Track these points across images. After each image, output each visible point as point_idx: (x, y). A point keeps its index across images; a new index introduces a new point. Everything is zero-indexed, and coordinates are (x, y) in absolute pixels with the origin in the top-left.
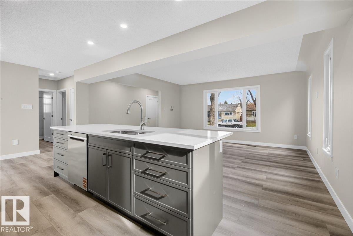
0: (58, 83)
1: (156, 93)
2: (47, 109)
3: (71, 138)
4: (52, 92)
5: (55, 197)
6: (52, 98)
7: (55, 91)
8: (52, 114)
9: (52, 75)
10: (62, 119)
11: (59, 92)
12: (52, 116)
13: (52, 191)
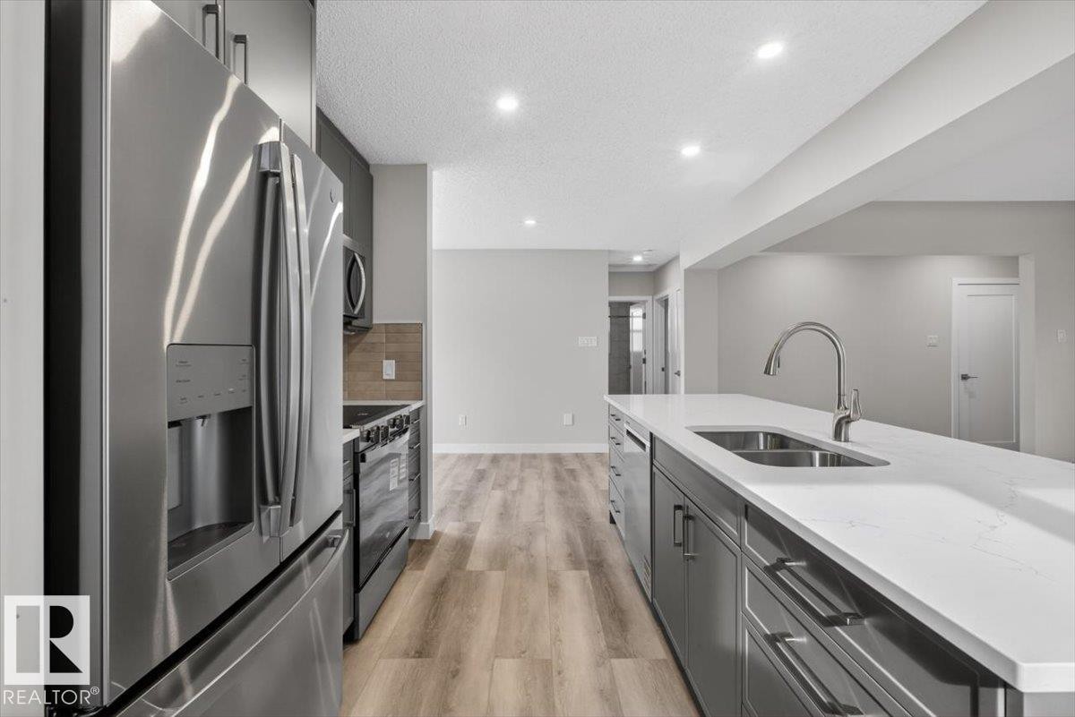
0: (654, 276)
1: (1010, 265)
2: (636, 345)
3: (628, 433)
4: (644, 302)
5: (588, 581)
6: (644, 316)
7: (649, 298)
8: (644, 357)
9: (638, 259)
10: (663, 369)
11: (658, 300)
12: (644, 361)
13: (589, 561)
